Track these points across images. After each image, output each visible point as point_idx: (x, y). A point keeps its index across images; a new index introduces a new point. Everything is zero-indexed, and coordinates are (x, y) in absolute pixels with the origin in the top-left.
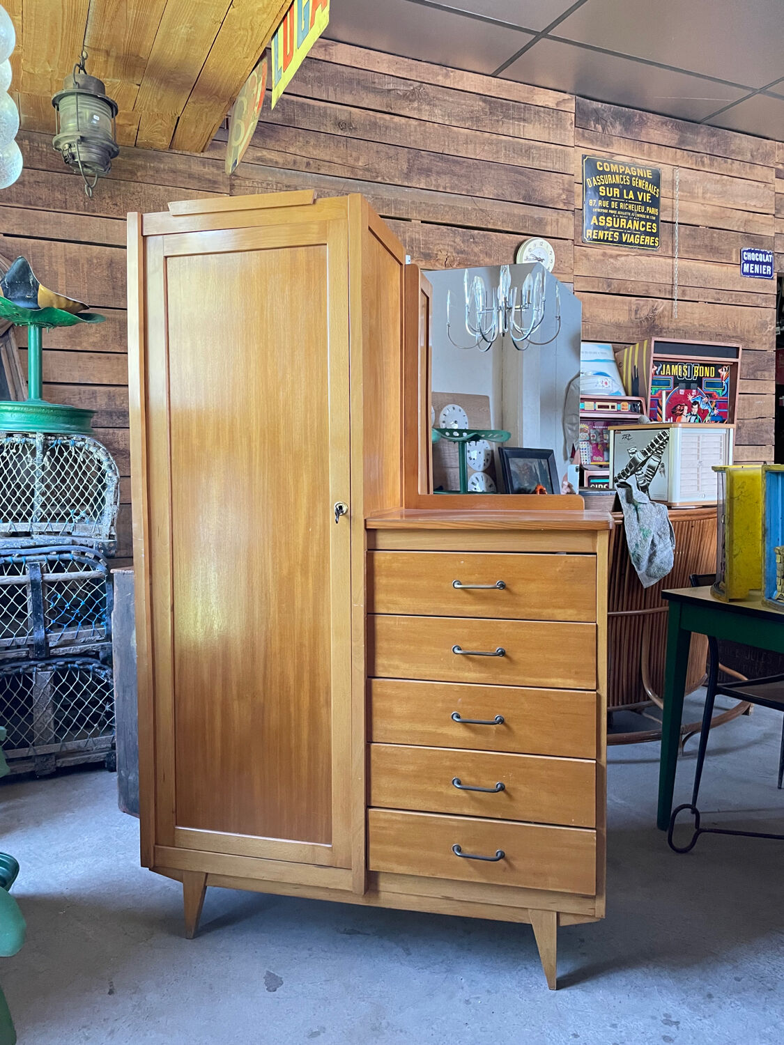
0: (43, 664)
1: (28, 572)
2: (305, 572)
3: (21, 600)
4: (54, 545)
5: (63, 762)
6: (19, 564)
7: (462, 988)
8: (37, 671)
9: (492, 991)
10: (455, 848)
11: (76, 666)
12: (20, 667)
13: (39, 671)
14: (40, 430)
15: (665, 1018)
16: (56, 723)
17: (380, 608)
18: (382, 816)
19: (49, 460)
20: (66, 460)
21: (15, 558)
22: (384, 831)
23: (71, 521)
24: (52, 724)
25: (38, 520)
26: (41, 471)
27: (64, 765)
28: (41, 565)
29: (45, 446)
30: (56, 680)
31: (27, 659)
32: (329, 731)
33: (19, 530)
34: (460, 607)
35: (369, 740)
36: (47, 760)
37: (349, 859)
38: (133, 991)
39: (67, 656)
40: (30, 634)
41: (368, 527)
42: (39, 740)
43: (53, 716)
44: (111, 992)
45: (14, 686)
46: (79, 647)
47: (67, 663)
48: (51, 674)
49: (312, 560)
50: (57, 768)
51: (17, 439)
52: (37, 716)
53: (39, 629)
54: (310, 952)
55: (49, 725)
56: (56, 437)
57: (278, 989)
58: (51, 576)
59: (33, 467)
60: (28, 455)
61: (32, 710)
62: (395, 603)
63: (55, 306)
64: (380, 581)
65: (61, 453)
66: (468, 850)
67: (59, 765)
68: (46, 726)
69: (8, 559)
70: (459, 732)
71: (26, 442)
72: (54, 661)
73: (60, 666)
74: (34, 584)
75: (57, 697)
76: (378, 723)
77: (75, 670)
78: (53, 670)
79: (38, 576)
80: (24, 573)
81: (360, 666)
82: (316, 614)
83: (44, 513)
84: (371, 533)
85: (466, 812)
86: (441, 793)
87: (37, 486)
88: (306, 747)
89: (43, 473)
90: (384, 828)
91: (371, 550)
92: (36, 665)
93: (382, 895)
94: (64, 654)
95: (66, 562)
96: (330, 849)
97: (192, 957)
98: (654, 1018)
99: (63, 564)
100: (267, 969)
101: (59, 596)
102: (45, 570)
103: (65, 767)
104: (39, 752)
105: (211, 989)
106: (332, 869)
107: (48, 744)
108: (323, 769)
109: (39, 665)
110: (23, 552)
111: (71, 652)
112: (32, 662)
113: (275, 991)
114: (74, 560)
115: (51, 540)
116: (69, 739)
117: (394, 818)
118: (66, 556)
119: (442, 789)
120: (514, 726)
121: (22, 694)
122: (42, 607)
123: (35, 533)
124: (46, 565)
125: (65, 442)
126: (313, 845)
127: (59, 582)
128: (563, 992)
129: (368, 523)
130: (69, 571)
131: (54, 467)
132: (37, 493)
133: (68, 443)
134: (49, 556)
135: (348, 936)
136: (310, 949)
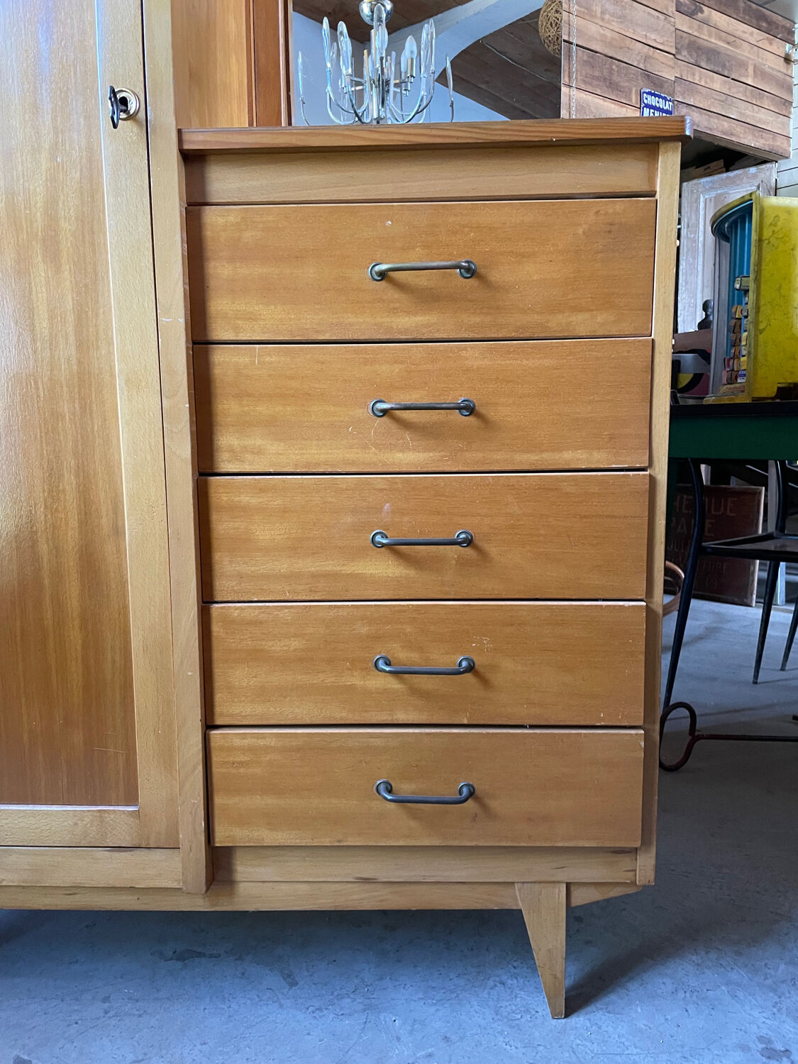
2: (53, 256)
7: (398, 1039)
9: (453, 1037)
10: (382, 788)
15: (764, 1046)
17: (219, 331)
18: (238, 742)
22: (242, 770)
32: (123, 584)
34: (386, 320)
35: (207, 598)
37: (173, 829)
41: (186, 147)
49: (67, 226)
54: (106, 1005)
62: (252, 318)
64: (219, 270)
66: (406, 788)
70: (385, 568)
76: (227, 567)
81: (183, 449)
82: (83, 346)
84: (193, 160)
85: (401, 717)
86: (352, 687)
88: (77, 622)
90: (241, 763)
91: (195, 205)
93: (243, 888)
96: (136, 815)
98: (745, 1048)
100: (16, 1053)
106: (138, 852)
108: (114, 661)
117: (261, 742)
119: (356, 680)
120: (492, 549)
126: (99, 811)
128: (578, 1020)
129: (186, 137)
135: (179, 964)
136: (106, 1000)
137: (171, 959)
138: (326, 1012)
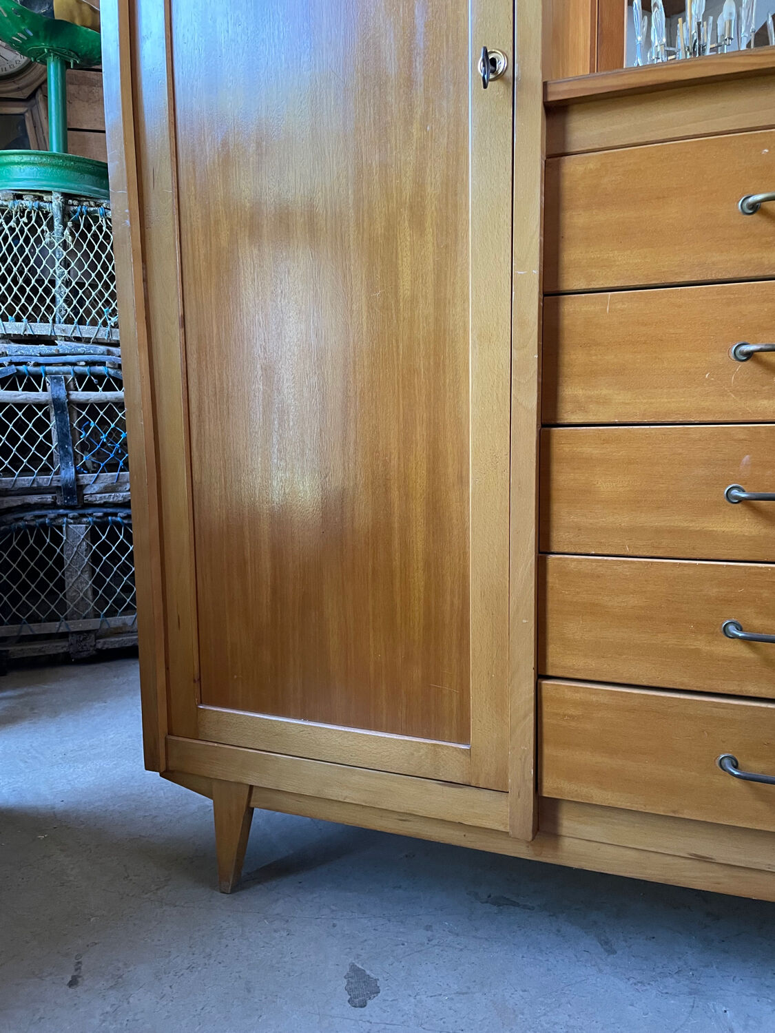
0: (75, 514)
1: (49, 388)
2: (418, 221)
3: (41, 425)
4: (83, 354)
5: (105, 643)
6: (38, 377)
8: (68, 523)
10: (726, 762)
11: (119, 519)
12: (45, 516)
13: (71, 523)
14: (56, 189)
16: (95, 593)
17: (572, 281)
18: (569, 695)
19: (72, 234)
20: (95, 237)
21: (31, 368)
22: (573, 724)
23: (105, 324)
24: (90, 593)
25: (63, 320)
26: (61, 249)
27: (106, 646)
28: (66, 379)
29: (66, 214)
30: (93, 536)
31: (53, 506)
32: (464, 531)
33: (38, 332)
35: (544, 548)
36: (84, 639)
37: (502, 773)
38: (111, 983)
39: (105, 505)
40: (57, 473)
41: (550, 99)
42: (73, 613)
43: (90, 582)
44: (73, 983)
45: (40, 541)
46: (121, 494)
47: (106, 515)
48: (87, 528)
49: (432, 191)
50: (98, 650)
51: (28, 202)
52: (69, 582)
53: (67, 466)
54: (429, 933)
55: (85, 594)
56: (79, 201)
57: (369, 1002)
58: (80, 395)
59: (51, 245)
60: (44, 227)
61: (63, 574)
62: (605, 266)
63: (77, 22)
64: (575, 220)
65: (88, 227)
66: (756, 767)
67: (99, 646)
68: (81, 594)
69: (22, 368)
70: (740, 526)
71: (40, 208)
72: (90, 511)
73: (98, 517)
74: (57, 403)
75: (95, 559)
76: (564, 516)
77: (119, 525)
78: (89, 523)
79: (62, 393)
80: (45, 389)
81: (529, 400)
82: (441, 303)
83: (69, 310)
84: (556, 111)
85: (752, 690)
86: (697, 652)
87: (57, 272)
88: (421, 564)
89: (65, 253)
90: (572, 717)
91: (555, 157)
92: (66, 515)
93: (567, 844)
94: (102, 502)
95: (100, 377)
96: (467, 753)
97: (225, 925)
99: (95, 381)
100: (351, 960)
101: (93, 425)
102: (72, 386)
103: (107, 649)
104: (73, 628)
105: (249, 991)
106: (467, 789)
107: (85, 618)
108: (452, 604)
109: (71, 515)
110: (41, 360)
111: (111, 500)
112: (61, 511)
113: (363, 1006)
114: (110, 376)
115: (79, 347)
116: (111, 613)
117: (594, 698)
118: (99, 369)
119: (700, 644)
121: (50, 552)
122: (71, 437)
123: (59, 338)
124: (73, 379)
125: (92, 209)
126: (434, 745)
127: (92, 404)
129: (550, 89)
130: (104, 390)
131: (78, 246)
132: (59, 282)
133: (95, 211)
134: (76, 368)
135: (495, 909)
136: (428, 928)
137: (487, 902)
138: (648, 987)
